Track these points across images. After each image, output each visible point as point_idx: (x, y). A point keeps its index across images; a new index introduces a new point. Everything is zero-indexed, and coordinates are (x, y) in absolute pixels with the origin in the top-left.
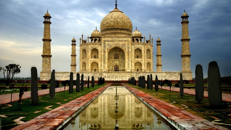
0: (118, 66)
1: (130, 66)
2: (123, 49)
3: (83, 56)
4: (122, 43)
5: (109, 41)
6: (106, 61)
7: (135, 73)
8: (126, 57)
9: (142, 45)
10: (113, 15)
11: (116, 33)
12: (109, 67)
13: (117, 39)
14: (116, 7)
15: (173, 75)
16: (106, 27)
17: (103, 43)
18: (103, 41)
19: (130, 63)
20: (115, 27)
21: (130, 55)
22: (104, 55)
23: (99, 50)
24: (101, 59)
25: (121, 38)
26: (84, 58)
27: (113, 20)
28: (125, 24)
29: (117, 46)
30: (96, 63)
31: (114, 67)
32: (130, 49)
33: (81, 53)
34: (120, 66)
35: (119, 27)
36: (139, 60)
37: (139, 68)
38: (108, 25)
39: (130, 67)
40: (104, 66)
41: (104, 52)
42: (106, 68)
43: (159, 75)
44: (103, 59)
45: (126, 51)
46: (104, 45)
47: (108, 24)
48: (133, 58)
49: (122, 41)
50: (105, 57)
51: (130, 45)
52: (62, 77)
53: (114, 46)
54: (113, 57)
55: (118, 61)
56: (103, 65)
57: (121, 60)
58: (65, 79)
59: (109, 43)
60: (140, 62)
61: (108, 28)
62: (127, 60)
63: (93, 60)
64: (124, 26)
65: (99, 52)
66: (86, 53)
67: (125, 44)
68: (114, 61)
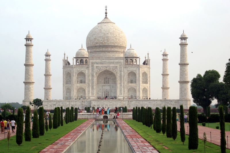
0: (108, 92)
1: (123, 92)
2: (115, 72)
3: (67, 80)
4: (113, 65)
5: (97, 64)
6: (95, 87)
7: (127, 101)
8: (118, 82)
9: (137, 68)
10: (102, 28)
11: (107, 51)
12: (98, 93)
13: (107, 61)
14: (106, 16)
15: (169, 103)
16: (94, 43)
17: (90, 66)
18: (90, 63)
19: (123, 89)
20: (104, 44)
21: (122, 79)
22: (92, 80)
23: (86, 74)
24: (89, 84)
25: (111, 59)
26: (68, 83)
27: (102, 35)
28: (118, 40)
29: (108, 69)
30: (82, 88)
31: (103, 93)
32: (123, 73)
33: (65, 77)
34: (111, 91)
35: (110, 44)
36: (133, 85)
37: (133, 95)
38: (96, 42)
39: (123, 94)
40: (92, 93)
41: (93, 76)
42: (94, 95)
43: (153, 103)
44: (90, 85)
45: (118, 75)
46: (92, 68)
47: (97, 40)
48: (126, 83)
49: (113, 63)
50: (94, 82)
51: (123, 68)
52: (47, 105)
53: (103, 69)
54: (103, 81)
55: (109, 86)
56: (91, 91)
57: (112, 85)
58: (50, 108)
59: (98, 65)
60: (135, 87)
61: (97, 45)
62: (118, 85)
63: (79, 85)
64: (116, 42)
65: (86, 76)
66: (70, 77)
67: (117, 67)
68: (104, 86)
